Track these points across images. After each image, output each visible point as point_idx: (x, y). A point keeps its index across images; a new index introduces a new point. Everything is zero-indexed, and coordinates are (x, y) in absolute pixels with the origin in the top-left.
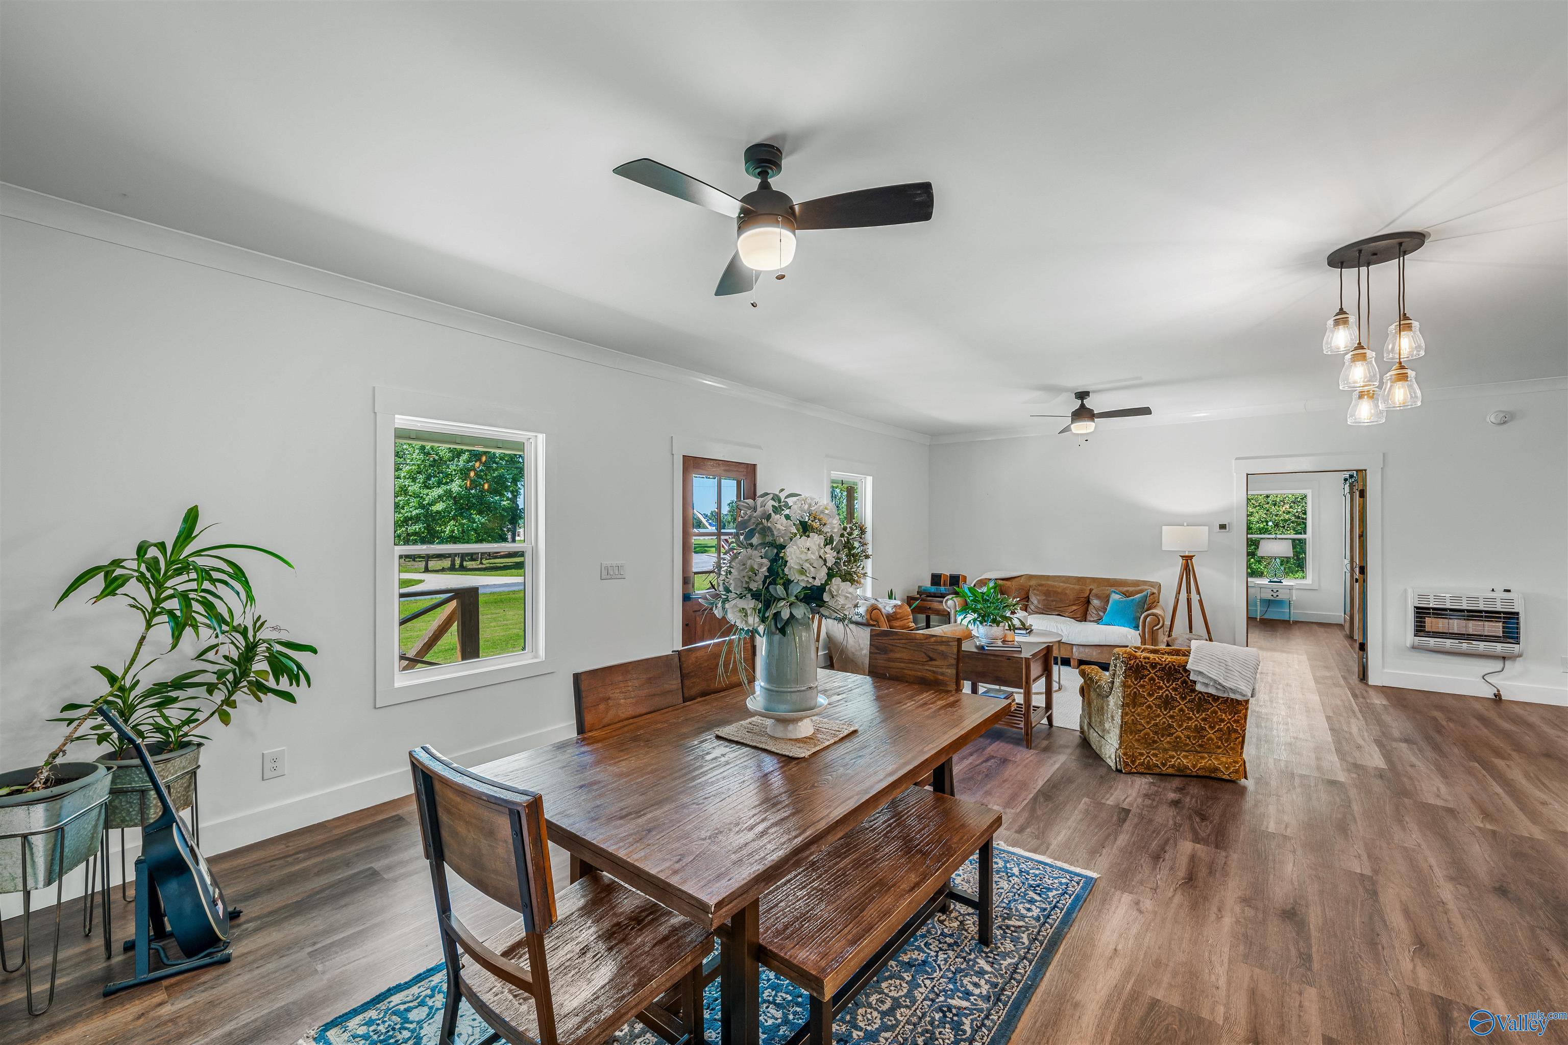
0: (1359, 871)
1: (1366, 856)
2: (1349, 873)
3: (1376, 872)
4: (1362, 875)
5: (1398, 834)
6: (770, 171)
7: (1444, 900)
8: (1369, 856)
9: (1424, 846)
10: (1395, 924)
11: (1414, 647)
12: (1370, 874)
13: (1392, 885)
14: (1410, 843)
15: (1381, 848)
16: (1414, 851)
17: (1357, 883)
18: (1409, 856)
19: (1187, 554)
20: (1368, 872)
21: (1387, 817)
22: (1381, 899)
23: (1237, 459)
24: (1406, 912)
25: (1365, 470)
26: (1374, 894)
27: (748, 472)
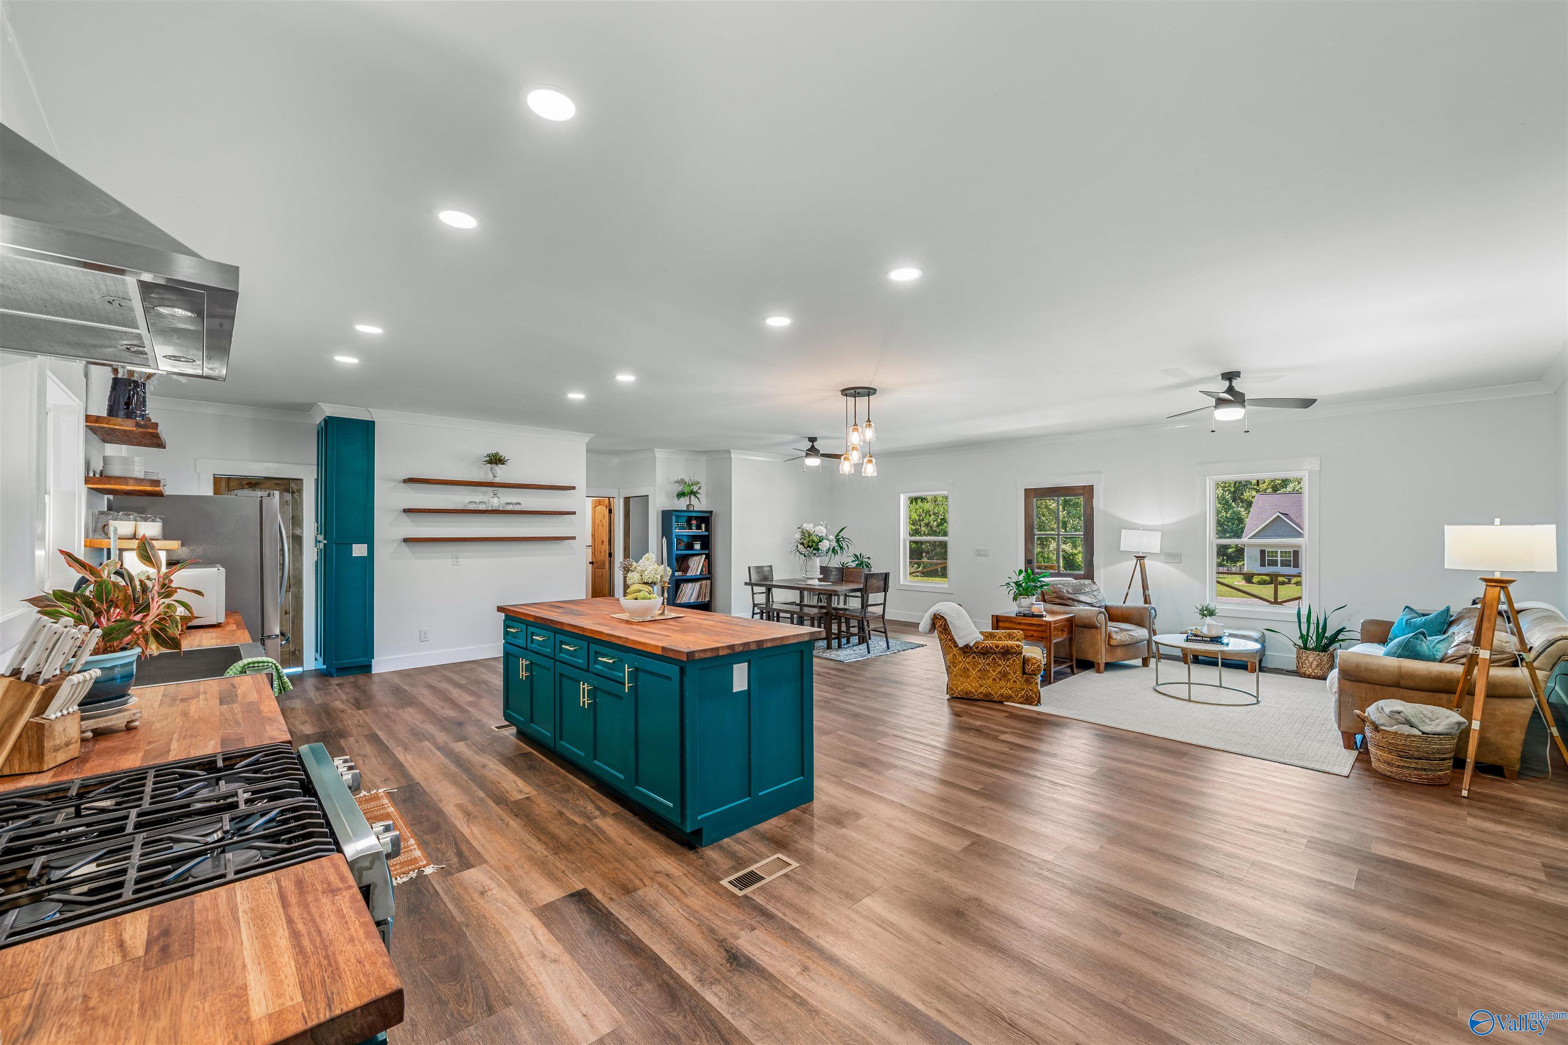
27: (1088, 491)
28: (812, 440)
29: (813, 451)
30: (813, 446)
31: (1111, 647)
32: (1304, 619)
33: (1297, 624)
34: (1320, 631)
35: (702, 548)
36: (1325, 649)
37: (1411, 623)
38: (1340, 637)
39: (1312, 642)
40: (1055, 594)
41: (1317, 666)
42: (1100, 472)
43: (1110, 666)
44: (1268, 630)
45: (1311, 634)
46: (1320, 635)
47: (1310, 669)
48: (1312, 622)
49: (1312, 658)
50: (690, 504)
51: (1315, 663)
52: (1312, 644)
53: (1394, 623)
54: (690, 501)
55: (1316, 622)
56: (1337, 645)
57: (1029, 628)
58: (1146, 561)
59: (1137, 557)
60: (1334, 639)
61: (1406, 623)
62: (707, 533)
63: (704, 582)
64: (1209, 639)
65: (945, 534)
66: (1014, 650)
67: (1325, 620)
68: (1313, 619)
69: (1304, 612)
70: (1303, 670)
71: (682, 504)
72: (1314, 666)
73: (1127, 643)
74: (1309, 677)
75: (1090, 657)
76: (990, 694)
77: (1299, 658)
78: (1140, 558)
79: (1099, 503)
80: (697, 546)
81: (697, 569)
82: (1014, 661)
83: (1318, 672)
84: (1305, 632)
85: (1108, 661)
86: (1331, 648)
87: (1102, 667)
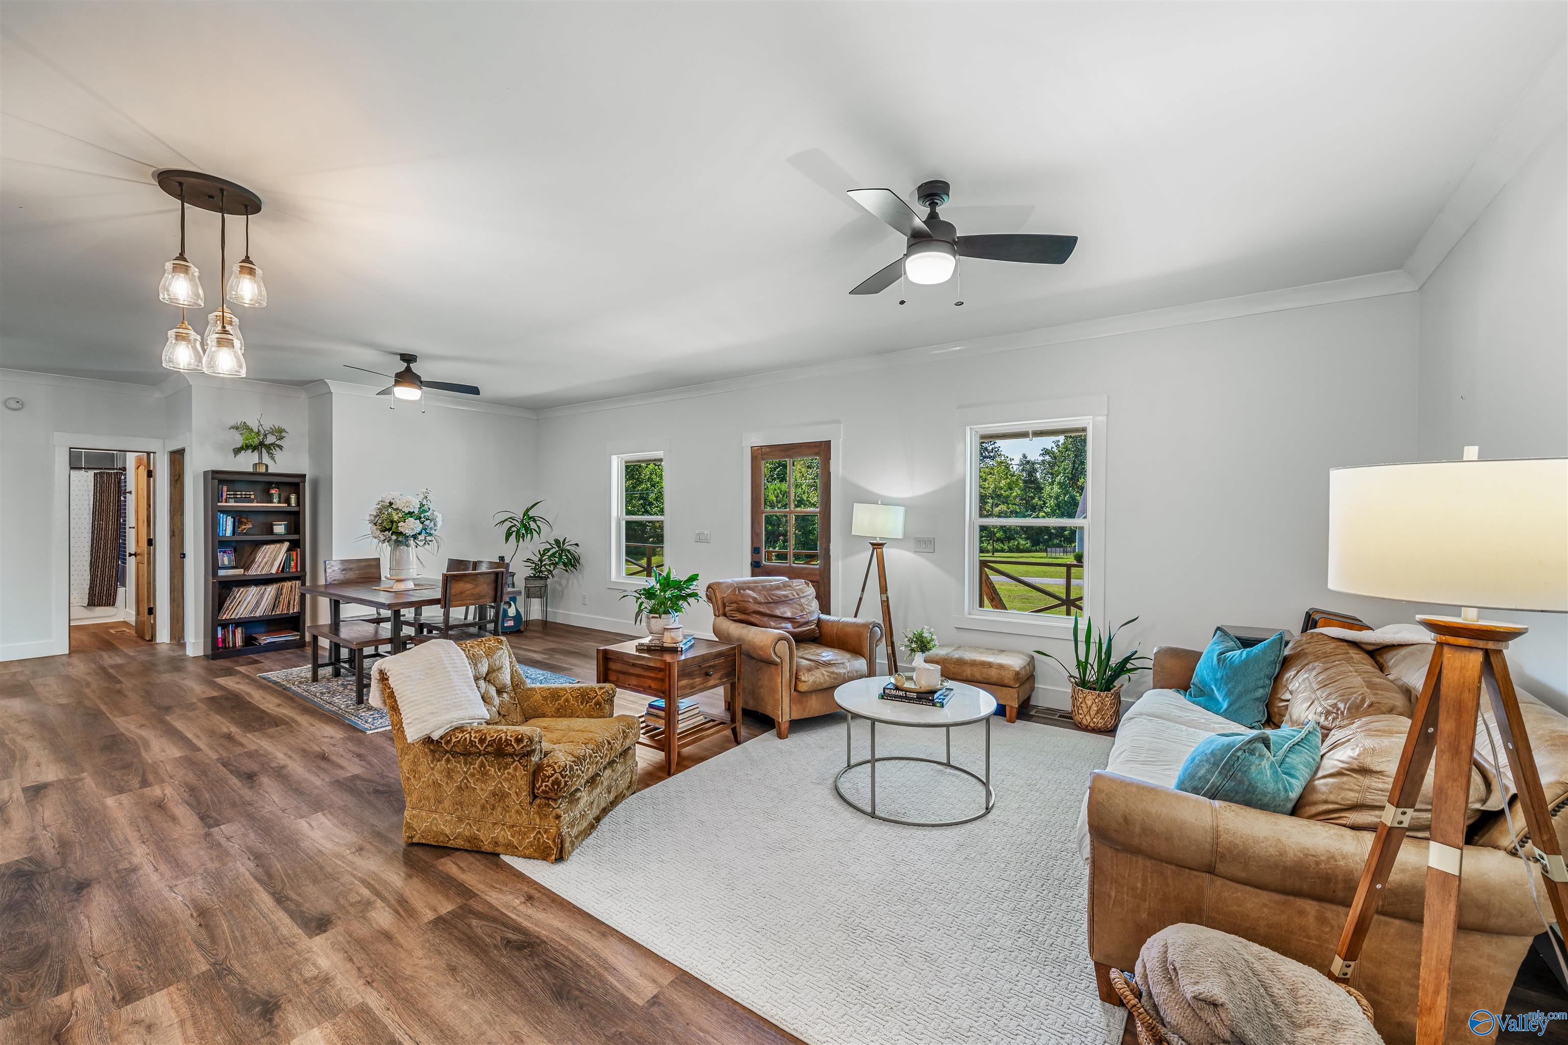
0: (222, 827)
1: (223, 843)
2: (229, 821)
3: (208, 835)
4: (218, 825)
5: (200, 889)
7: (143, 845)
8: (219, 845)
9: (166, 893)
10: (181, 807)
12: (212, 830)
13: (190, 832)
14: (182, 885)
15: (212, 860)
16: (177, 878)
17: (219, 817)
18: (179, 867)
20: (215, 830)
21: (221, 909)
22: (196, 817)
24: (174, 819)
26: (203, 817)
27: (822, 449)
28: (408, 358)
29: (407, 377)
30: (408, 369)
31: (800, 695)
32: (1082, 637)
33: (1073, 643)
34: (1103, 657)
35: (289, 531)
36: (1107, 685)
37: (1225, 659)
38: (1129, 666)
39: (1093, 672)
40: (735, 605)
41: (1097, 712)
42: (838, 422)
43: (799, 725)
44: (1038, 652)
45: (1091, 661)
46: (1104, 663)
47: (1088, 718)
48: (1092, 640)
49: (1090, 699)
50: (261, 463)
51: (1095, 708)
52: (1091, 676)
53: (1200, 654)
54: (260, 457)
55: (1097, 641)
56: (1125, 677)
57: (646, 674)
58: (885, 550)
59: (873, 544)
60: (1122, 668)
61: (1219, 660)
62: (296, 509)
63: (288, 584)
64: (915, 695)
65: (662, 512)
66: (510, 750)
67: (1110, 640)
68: (1094, 638)
69: (1083, 626)
70: (1078, 718)
71: (246, 462)
72: (1093, 713)
73: (825, 686)
74: (1086, 729)
75: (769, 711)
76: (476, 838)
77: (1074, 698)
78: (877, 546)
79: (837, 467)
80: (280, 528)
81: (272, 564)
82: (515, 769)
83: (1099, 722)
84: (1082, 658)
85: (795, 716)
86: (1117, 683)
87: (784, 727)
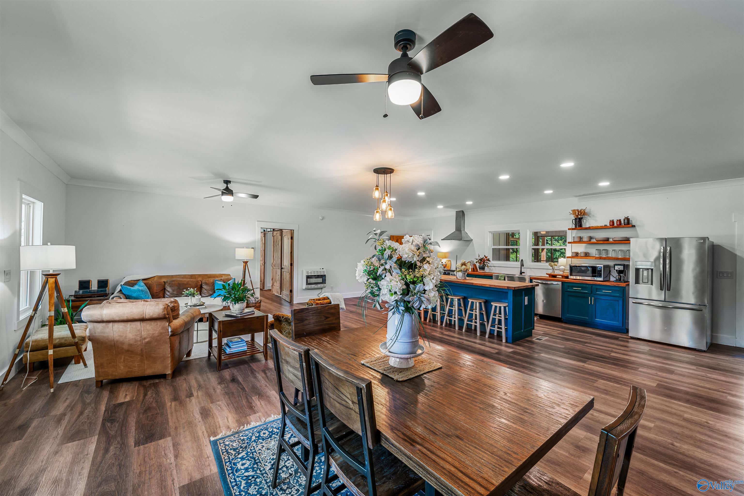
6: (408, 46)
11: (307, 289)
19: (245, 261)
23: (258, 221)
25: (293, 230)
